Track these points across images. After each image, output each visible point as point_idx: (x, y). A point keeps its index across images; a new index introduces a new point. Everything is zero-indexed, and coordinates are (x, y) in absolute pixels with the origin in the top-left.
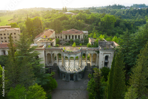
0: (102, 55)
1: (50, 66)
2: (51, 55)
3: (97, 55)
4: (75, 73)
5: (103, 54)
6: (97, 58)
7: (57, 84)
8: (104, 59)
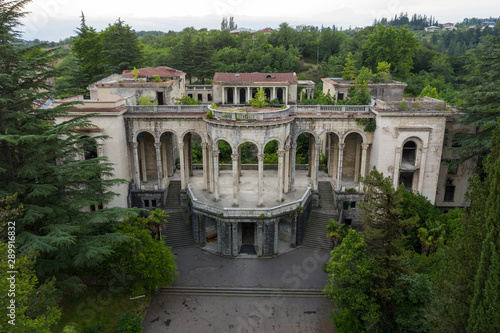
0: (389, 137)
1: (149, 192)
2: (157, 140)
3: (365, 140)
4: (263, 218)
5: (392, 130)
6: (364, 152)
7: (173, 266)
8: (399, 156)
